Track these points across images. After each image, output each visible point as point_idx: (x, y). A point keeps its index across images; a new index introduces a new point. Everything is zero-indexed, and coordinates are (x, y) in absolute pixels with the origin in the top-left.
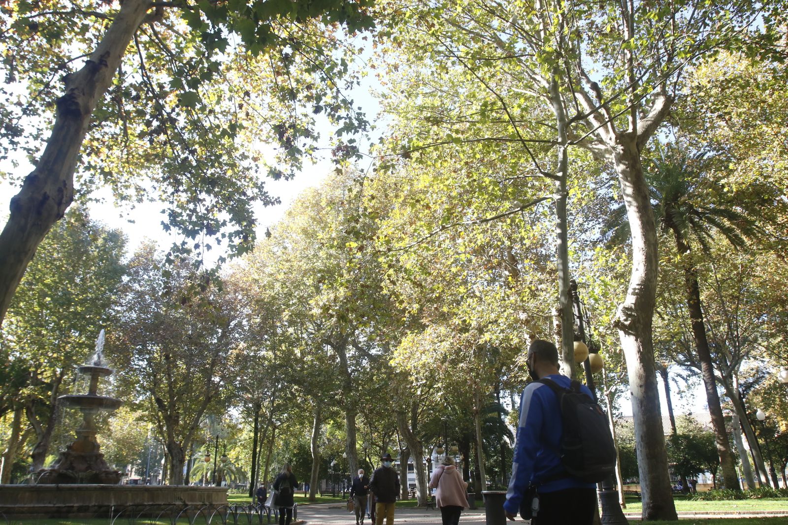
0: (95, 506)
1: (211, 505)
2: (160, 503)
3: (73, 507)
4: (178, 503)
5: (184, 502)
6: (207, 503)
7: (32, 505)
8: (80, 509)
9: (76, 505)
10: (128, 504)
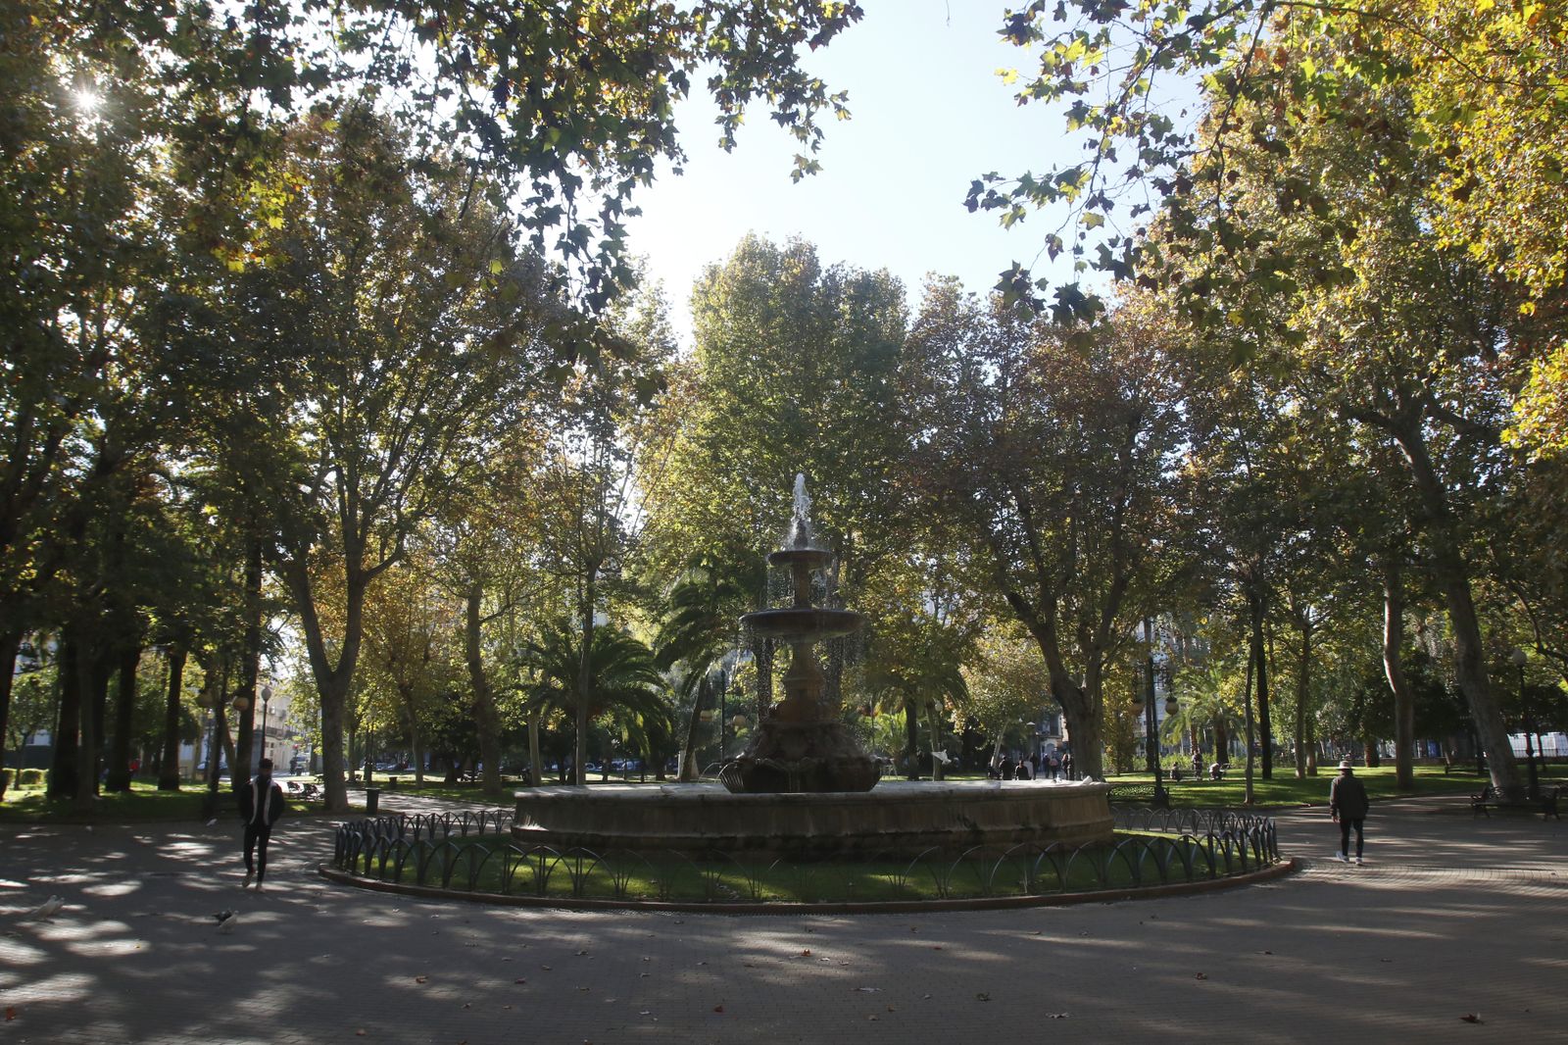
0: (776, 837)
1: (1046, 828)
2: (914, 830)
3: (735, 838)
4: (958, 828)
5: (975, 825)
6: (1036, 826)
7: (665, 835)
8: (749, 843)
9: (741, 835)
10: (843, 833)
